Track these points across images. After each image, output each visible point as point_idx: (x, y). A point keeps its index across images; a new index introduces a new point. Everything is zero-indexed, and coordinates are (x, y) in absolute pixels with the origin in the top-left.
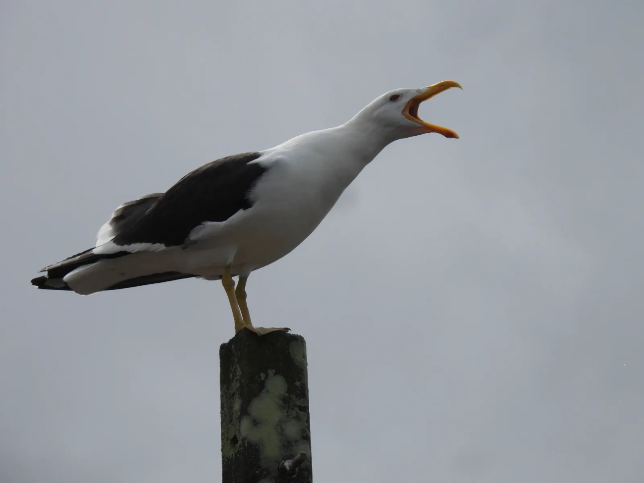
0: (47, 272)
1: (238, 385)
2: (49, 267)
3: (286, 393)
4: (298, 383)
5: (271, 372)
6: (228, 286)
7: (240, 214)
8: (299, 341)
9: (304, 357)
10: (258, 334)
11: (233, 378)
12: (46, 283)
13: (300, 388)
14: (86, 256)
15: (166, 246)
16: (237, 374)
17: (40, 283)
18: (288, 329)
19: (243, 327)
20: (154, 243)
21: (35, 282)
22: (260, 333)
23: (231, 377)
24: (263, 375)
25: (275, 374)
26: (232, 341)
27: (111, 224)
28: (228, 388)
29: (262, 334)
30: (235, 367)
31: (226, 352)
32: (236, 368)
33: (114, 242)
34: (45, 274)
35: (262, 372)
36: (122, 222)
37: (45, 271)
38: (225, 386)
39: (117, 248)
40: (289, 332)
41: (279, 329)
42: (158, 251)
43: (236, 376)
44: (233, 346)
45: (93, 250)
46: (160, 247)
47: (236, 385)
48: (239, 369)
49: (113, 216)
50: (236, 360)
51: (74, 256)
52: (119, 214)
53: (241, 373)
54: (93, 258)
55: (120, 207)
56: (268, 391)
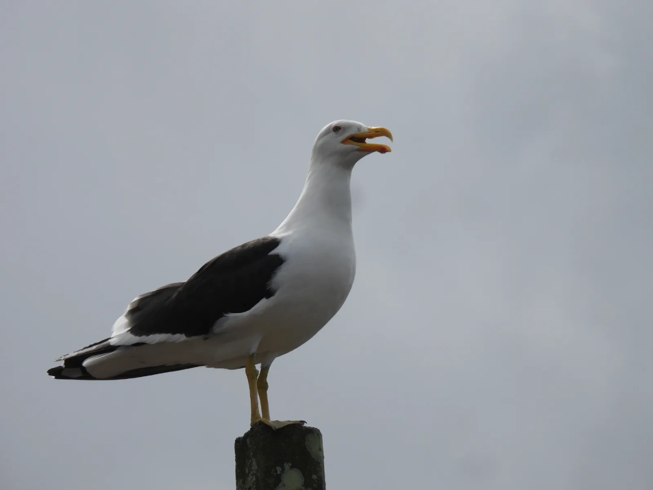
0: (63, 362)
1: (254, 479)
2: (65, 356)
3: (303, 486)
4: (314, 477)
5: (287, 466)
6: (251, 375)
7: (263, 304)
8: (315, 433)
9: (321, 449)
10: (274, 429)
11: (249, 472)
12: (63, 373)
13: (316, 481)
14: (103, 346)
15: (187, 335)
16: (253, 468)
17: (56, 373)
18: (303, 422)
19: (258, 420)
20: (174, 333)
21: (52, 372)
22: (275, 427)
23: (247, 472)
24: (279, 469)
25: (291, 467)
26: (247, 435)
27: (126, 316)
28: (244, 483)
29: (277, 428)
30: (250, 461)
31: (241, 445)
32: (252, 462)
33: (131, 333)
34: (62, 364)
35: (278, 466)
36: (138, 314)
37: (61, 360)
38: (241, 480)
39: (136, 339)
40: (305, 425)
41: (295, 421)
42: (178, 342)
43: (252, 470)
44: (248, 440)
45: (109, 341)
46: (180, 337)
47: (251, 480)
48: (254, 463)
49: (128, 308)
50: (252, 454)
51: (91, 346)
52: (135, 306)
53: (256, 467)
54: (110, 348)
55: (136, 299)
56: (284, 485)
